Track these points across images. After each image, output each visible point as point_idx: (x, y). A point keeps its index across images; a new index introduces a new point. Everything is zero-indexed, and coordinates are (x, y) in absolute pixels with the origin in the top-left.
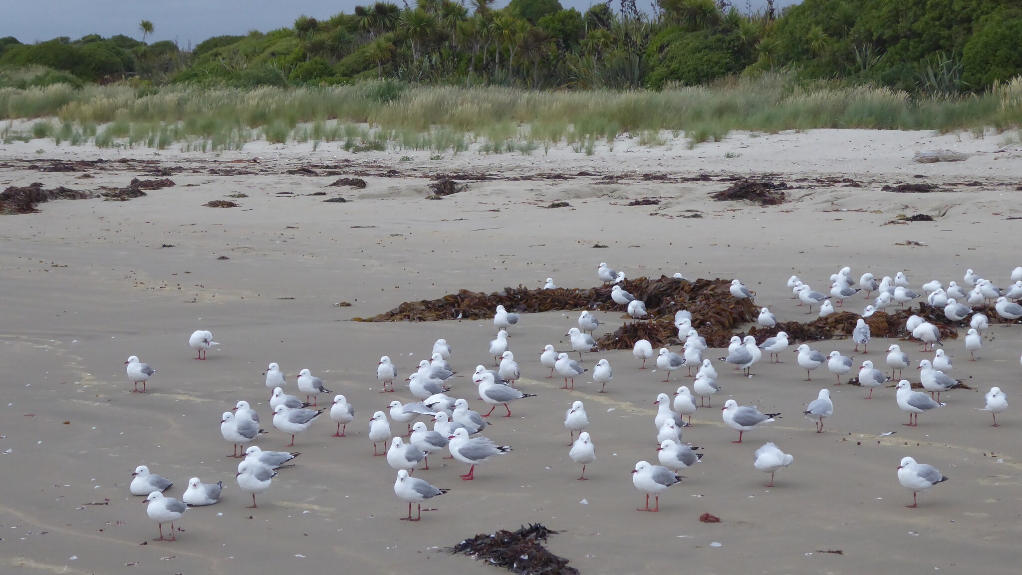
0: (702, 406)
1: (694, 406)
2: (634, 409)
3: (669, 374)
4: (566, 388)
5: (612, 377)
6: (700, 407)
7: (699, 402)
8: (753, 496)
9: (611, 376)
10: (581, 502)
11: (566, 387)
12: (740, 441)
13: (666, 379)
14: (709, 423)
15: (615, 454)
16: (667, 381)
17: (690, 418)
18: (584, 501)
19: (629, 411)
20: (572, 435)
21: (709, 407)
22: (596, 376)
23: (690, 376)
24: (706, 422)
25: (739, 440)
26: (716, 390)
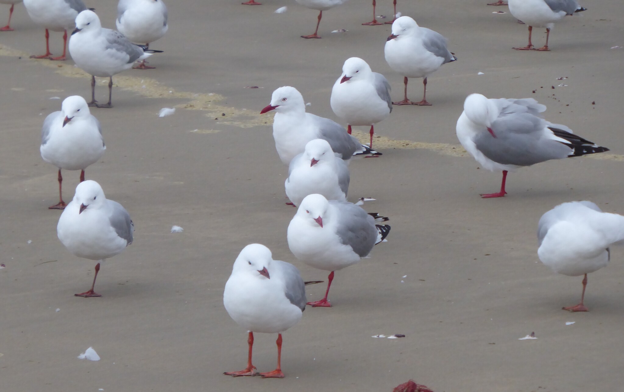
0: (406, 102)
1: (384, 105)
2: (226, 110)
3: (320, 17)
4: (48, 56)
5: (167, 27)
6: (399, 104)
7: (397, 94)
8: (533, 334)
9: (165, 24)
10: (82, 356)
11: (48, 53)
12: (503, 193)
13: (311, 32)
14: (424, 145)
15: (176, 228)
16: (315, 36)
17: (372, 133)
18: (91, 353)
19: (213, 116)
20: (60, 180)
21: (424, 103)
22: (127, 25)
23: (375, 22)
24: (414, 144)
25: (498, 190)
26: (441, 60)
